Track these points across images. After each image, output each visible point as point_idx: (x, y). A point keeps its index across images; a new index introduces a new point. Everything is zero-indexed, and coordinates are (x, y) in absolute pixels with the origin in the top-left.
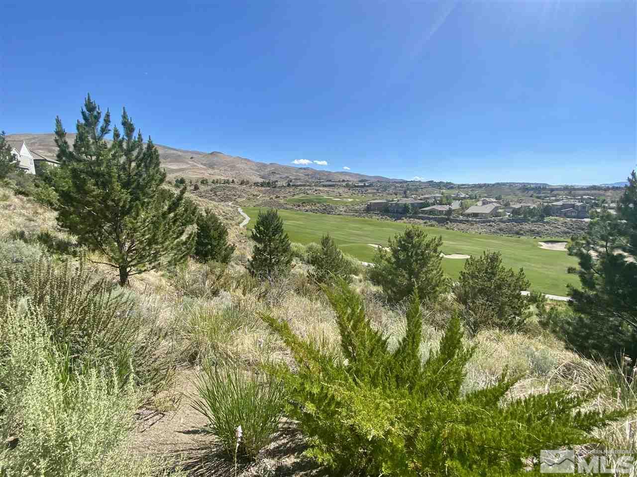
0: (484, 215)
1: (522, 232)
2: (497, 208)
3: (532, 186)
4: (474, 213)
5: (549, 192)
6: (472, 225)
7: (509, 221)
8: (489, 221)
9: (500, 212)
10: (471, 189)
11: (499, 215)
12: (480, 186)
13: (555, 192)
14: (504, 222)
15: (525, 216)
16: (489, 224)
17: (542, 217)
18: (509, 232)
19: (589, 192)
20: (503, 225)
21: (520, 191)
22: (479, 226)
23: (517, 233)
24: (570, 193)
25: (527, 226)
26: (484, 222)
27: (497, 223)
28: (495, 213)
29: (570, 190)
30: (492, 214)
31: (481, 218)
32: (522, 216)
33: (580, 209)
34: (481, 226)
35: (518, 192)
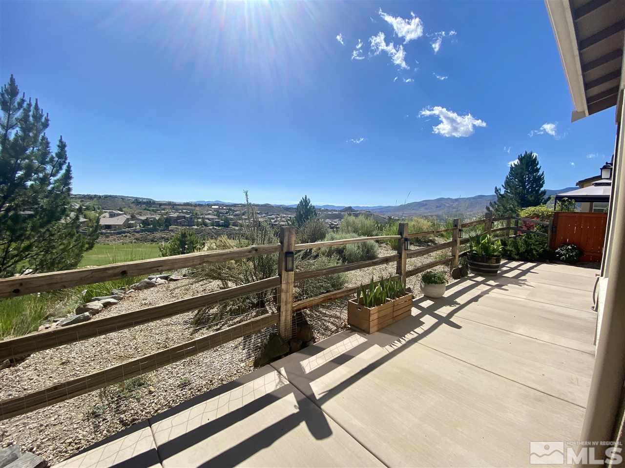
0: (117, 227)
1: (156, 240)
2: (128, 220)
3: (143, 200)
4: (106, 225)
5: (158, 206)
6: (107, 237)
7: (142, 231)
8: (124, 232)
9: (133, 224)
10: (80, 200)
11: (131, 226)
12: (90, 197)
13: (163, 207)
14: (138, 232)
15: (154, 226)
16: (124, 235)
17: (167, 226)
18: (145, 240)
19: (185, 207)
20: (137, 235)
21: (133, 204)
22: (115, 237)
23: (152, 241)
24: (173, 207)
25: (158, 235)
26: (119, 233)
27: (133, 233)
28: (127, 225)
29: (173, 206)
30: (125, 226)
31: (115, 230)
32: (152, 226)
33: (189, 219)
34: (117, 237)
35: (132, 205)
